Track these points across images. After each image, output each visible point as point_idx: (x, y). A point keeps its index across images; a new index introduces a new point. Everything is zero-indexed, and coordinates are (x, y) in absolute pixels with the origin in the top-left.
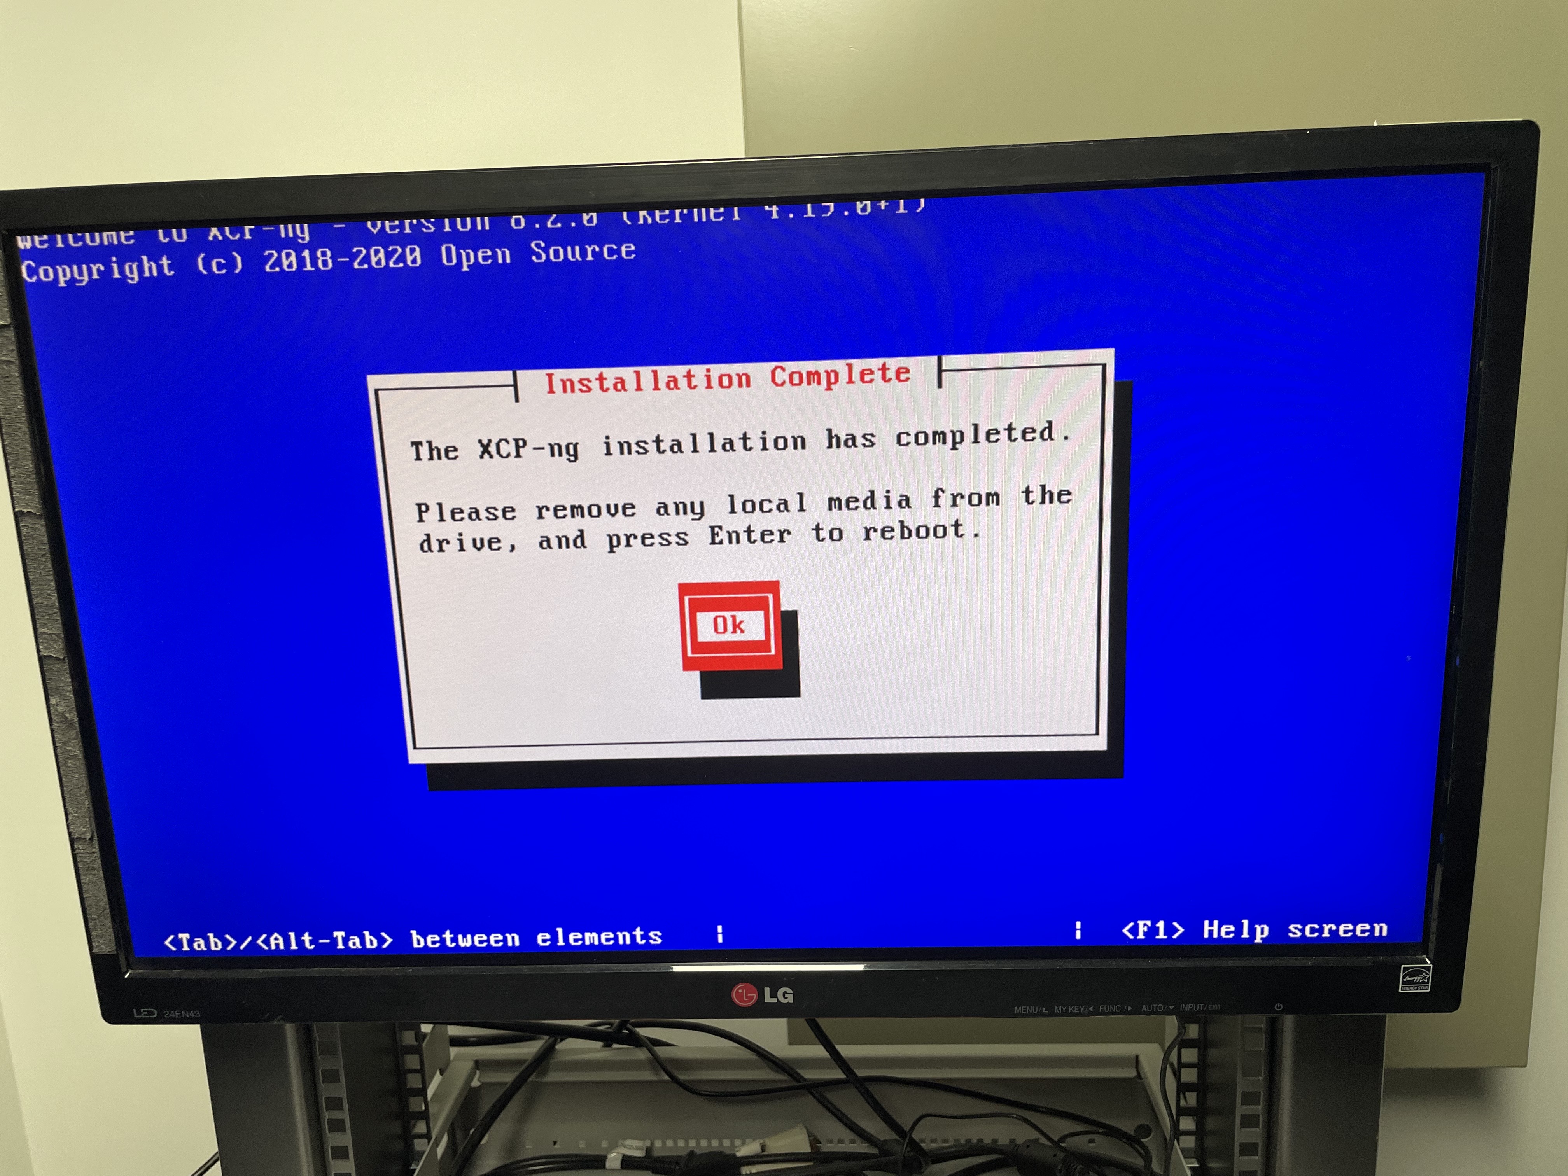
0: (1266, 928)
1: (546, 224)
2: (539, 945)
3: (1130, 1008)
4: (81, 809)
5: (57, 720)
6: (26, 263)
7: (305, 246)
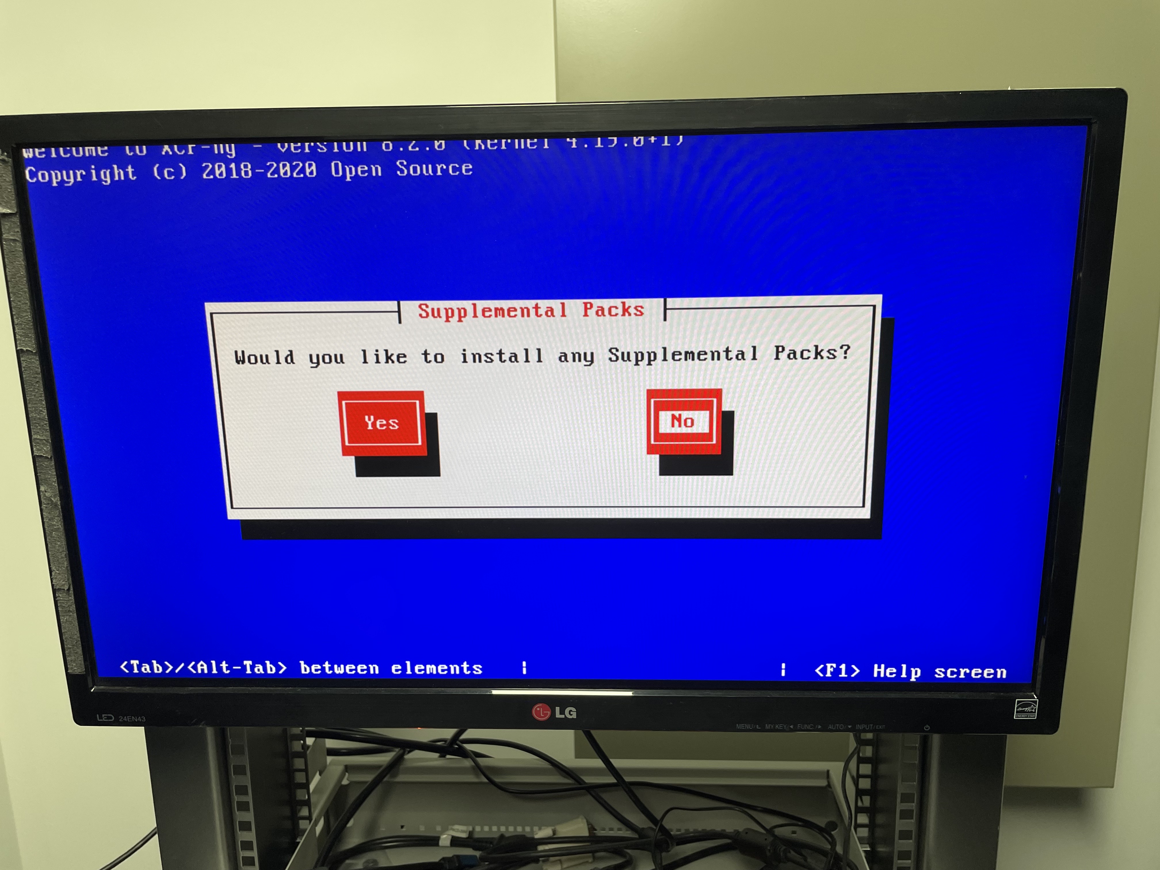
0: (919, 671)
1: (408, 149)
2: (393, 673)
3: (820, 727)
4: (61, 568)
5: (45, 503)
6: (29, 168)
7: (232, 161)
